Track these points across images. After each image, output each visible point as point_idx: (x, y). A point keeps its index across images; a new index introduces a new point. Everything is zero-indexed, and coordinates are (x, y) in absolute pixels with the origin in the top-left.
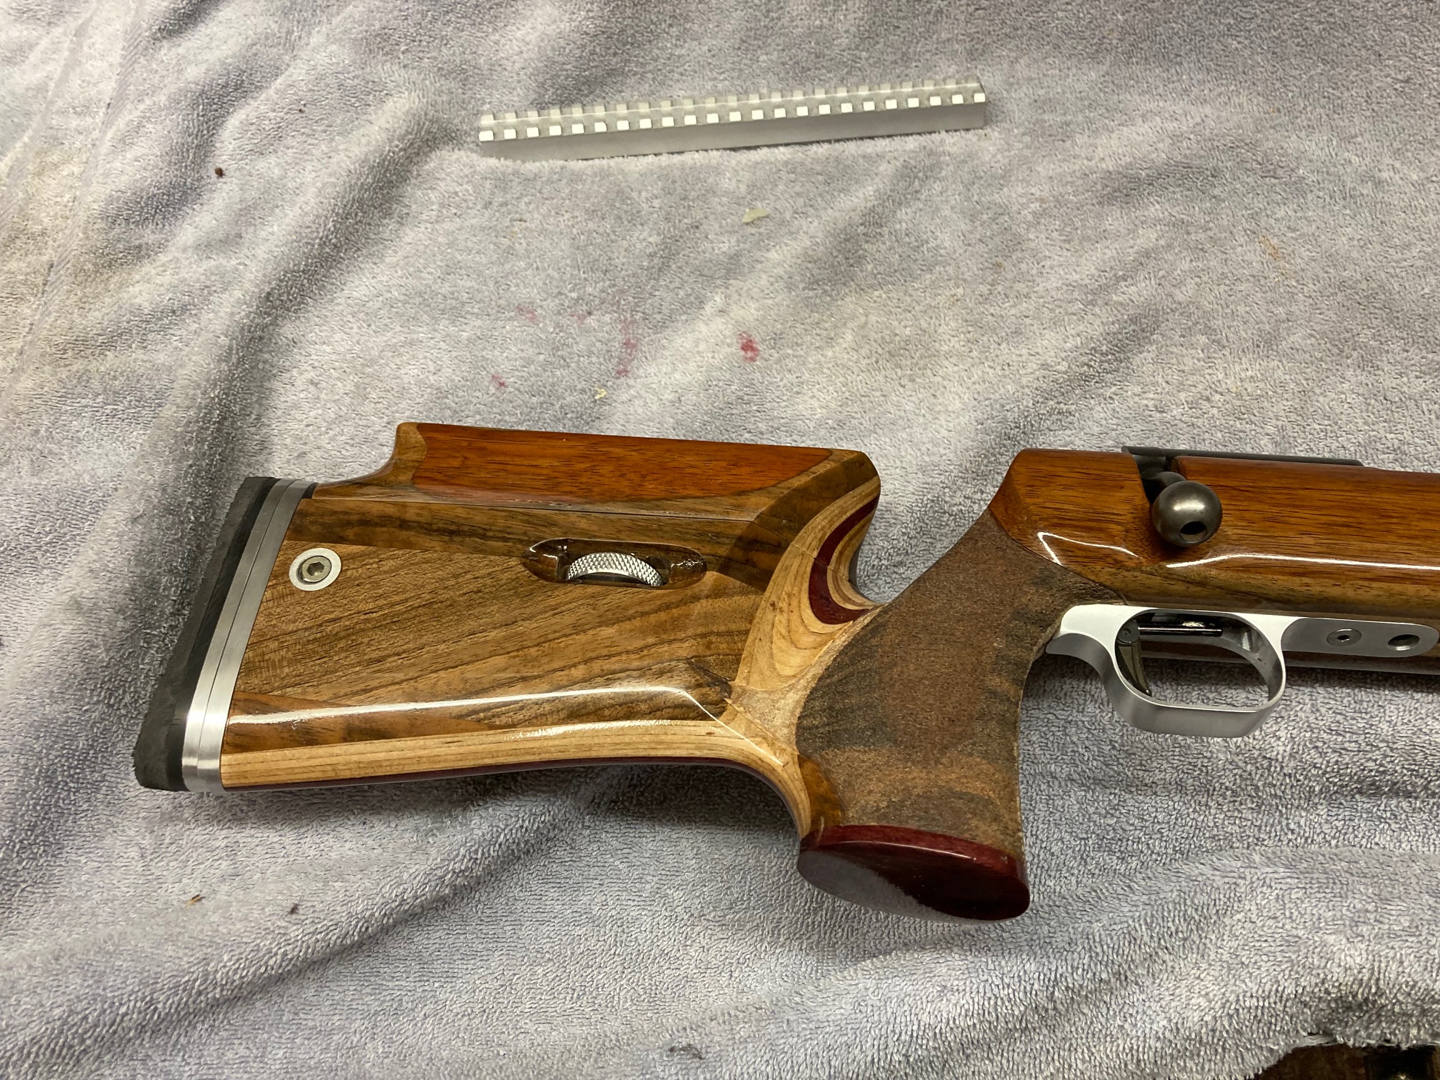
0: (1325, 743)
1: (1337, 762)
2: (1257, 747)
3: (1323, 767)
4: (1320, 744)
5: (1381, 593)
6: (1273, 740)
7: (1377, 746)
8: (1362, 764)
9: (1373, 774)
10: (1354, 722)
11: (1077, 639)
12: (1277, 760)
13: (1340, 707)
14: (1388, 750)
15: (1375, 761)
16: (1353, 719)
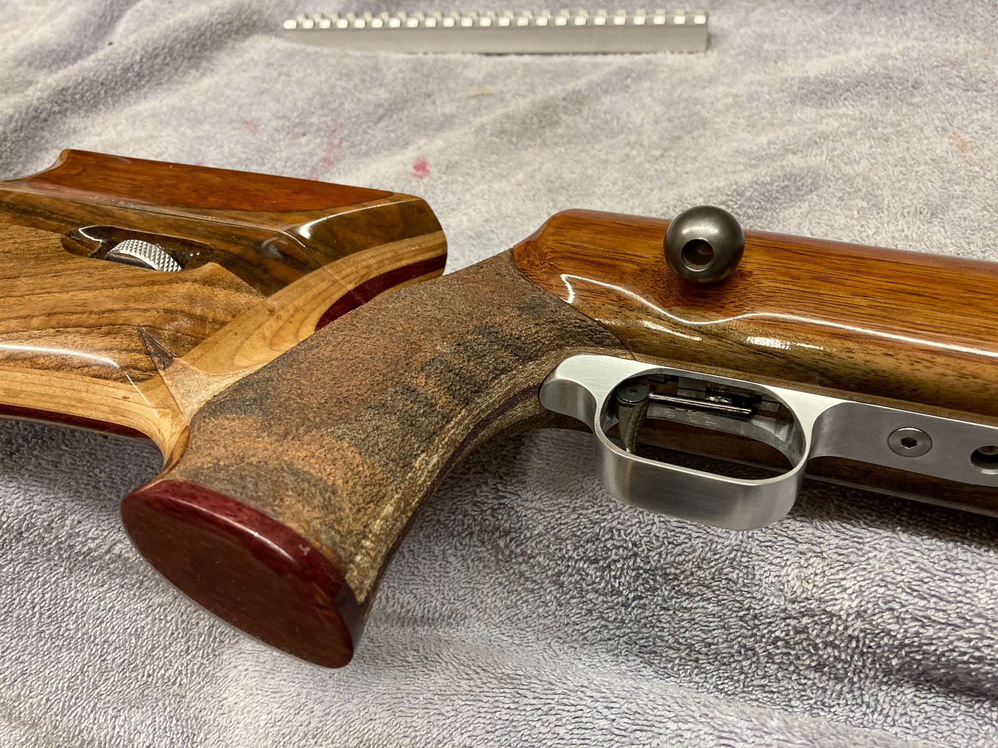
0: (903, 606)
1: (917, 634)
2: (816, 596)
3: (899, 636)
4: (896, 606)
5: (948, 372)
6: (838, 590)
7: (970, 621)
8: (951, 642)
9: (965, 658)
10: (944, 584)
11: (569, 389)
12: (840, 617)
13: (926, 562)
14: (987, 629)
15: (969, 640)
16: (943, 580)
